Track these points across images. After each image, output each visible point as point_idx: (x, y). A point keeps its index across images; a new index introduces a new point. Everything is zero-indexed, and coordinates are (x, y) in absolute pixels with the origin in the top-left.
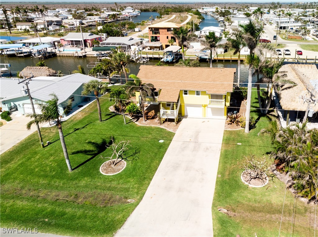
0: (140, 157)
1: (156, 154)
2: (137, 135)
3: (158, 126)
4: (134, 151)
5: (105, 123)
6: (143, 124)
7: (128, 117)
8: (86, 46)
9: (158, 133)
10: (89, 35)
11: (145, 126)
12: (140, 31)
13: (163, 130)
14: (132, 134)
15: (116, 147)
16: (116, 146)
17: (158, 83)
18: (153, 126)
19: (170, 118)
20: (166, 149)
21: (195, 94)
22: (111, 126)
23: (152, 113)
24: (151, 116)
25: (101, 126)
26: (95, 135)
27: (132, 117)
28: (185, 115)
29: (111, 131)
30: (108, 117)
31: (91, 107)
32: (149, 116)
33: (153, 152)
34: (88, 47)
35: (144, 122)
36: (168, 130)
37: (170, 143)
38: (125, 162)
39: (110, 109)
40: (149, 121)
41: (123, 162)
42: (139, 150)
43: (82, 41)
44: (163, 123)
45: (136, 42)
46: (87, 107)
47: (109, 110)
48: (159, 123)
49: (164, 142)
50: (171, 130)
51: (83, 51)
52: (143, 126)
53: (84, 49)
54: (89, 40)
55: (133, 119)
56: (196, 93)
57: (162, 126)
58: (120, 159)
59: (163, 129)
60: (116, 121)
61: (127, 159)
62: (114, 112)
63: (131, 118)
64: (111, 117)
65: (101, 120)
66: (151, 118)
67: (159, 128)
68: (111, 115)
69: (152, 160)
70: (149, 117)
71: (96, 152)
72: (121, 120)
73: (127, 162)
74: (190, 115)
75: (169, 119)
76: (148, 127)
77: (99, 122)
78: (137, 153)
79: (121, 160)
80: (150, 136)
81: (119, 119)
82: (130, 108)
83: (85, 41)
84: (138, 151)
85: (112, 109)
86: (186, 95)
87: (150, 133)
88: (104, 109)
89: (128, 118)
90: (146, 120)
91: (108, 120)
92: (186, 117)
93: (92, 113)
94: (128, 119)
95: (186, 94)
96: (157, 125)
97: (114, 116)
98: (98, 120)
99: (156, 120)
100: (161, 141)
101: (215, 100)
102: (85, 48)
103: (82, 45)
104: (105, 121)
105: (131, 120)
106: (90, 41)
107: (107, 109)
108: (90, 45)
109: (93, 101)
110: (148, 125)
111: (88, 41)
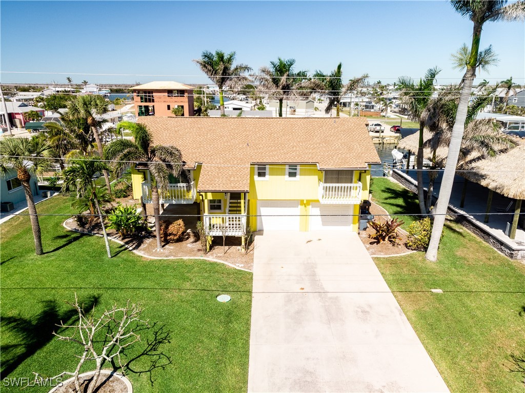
0: (175, 356)
1: (223, 341)
2: (148, 284)
3: (202, 258)
4: (152, 338)
5: (53, 258)
6: (156, 254)
7: (113, 240)
8: (13, 124)
9: (206, 275)
10: (20, 106)
11: (165, 260)
12: (113, 110)
13: (217, 268)
14: (134, 284)
15: (90, 330)
16: (93, 329)
17: (190, 151)
18: (185, 258)
19: (230, 235)
20: (248, 323)
21: (285, 175)
22: (70, 265)
23: (177, 226)
24: (175, 235)
25: (40, 267)
26: (21, 294)
27: (123, 239)
28: (258, 228)
29: (72, 278)
30: (62, 242)
31: (16, 223)
32: (170, 234)
33: (211, 337)
34: (17, 127)
35: (159, 249)
36: (230, 265)
37: (251, 301)
38: (125, 380)
39: (64, 225)
40: (172, 248)
41: (118, 380)
42: (164, 331)
43: (4, 115)
44: (211, 248)
45: (111, 117)
46: (5, 223)
47: (64, 228)
48: (199, 250)
49: (232, 302)
50: (239, 266)
51: (8, 133)
52: (160, 260)
53: (9, 129)
54: (18, 114)
55: (127, 243)
56: (287, 171)
57: (211, 258)
58: (107, 371)
59: (215, 263)
60: (83, 252)
61: (131, 366)
62: (76, 231)
63: (122, 243)
64: (70, 242)
65: (42, 250)
66: (175, 238)
67: (204, 262)
68: (70, 238)
69: (218, 364)
70: (172, 237)
71: (20, 350)
72: (96, 248)
73: (134, 381)
74: (266, 228)
75: (227, 237)
76: (173, 262)
77: (34, 255)
78: (160, 342)
79: (111, 376)
80: (187, 285)
81: (92, 245)
82: (117, 216)
83: (11, 117)
84: (163, 336)
85: (70, 224)
86: (261, 178)
87: (185, 279)
88: (50, 226)
89: (116, 243)
90: (163, 244)
91: (60, 251)
92: (260, 232)
93: (17, 237)
94: (115, 246)
95: (261, 174)
96: (195, 255)
97: (76, 239)
98: (31, 251)
99: (189, 244)
100: (224, 298)
101: (334, 185)
102: (11, 129)
103: (5, 122)
104: (52, 254)
105: (122, 246)
106: (21, 117)
107: (58, 225)
108: (21, 123)
109: (20, 209)
110: (172, 258)
111: (17, 116)
